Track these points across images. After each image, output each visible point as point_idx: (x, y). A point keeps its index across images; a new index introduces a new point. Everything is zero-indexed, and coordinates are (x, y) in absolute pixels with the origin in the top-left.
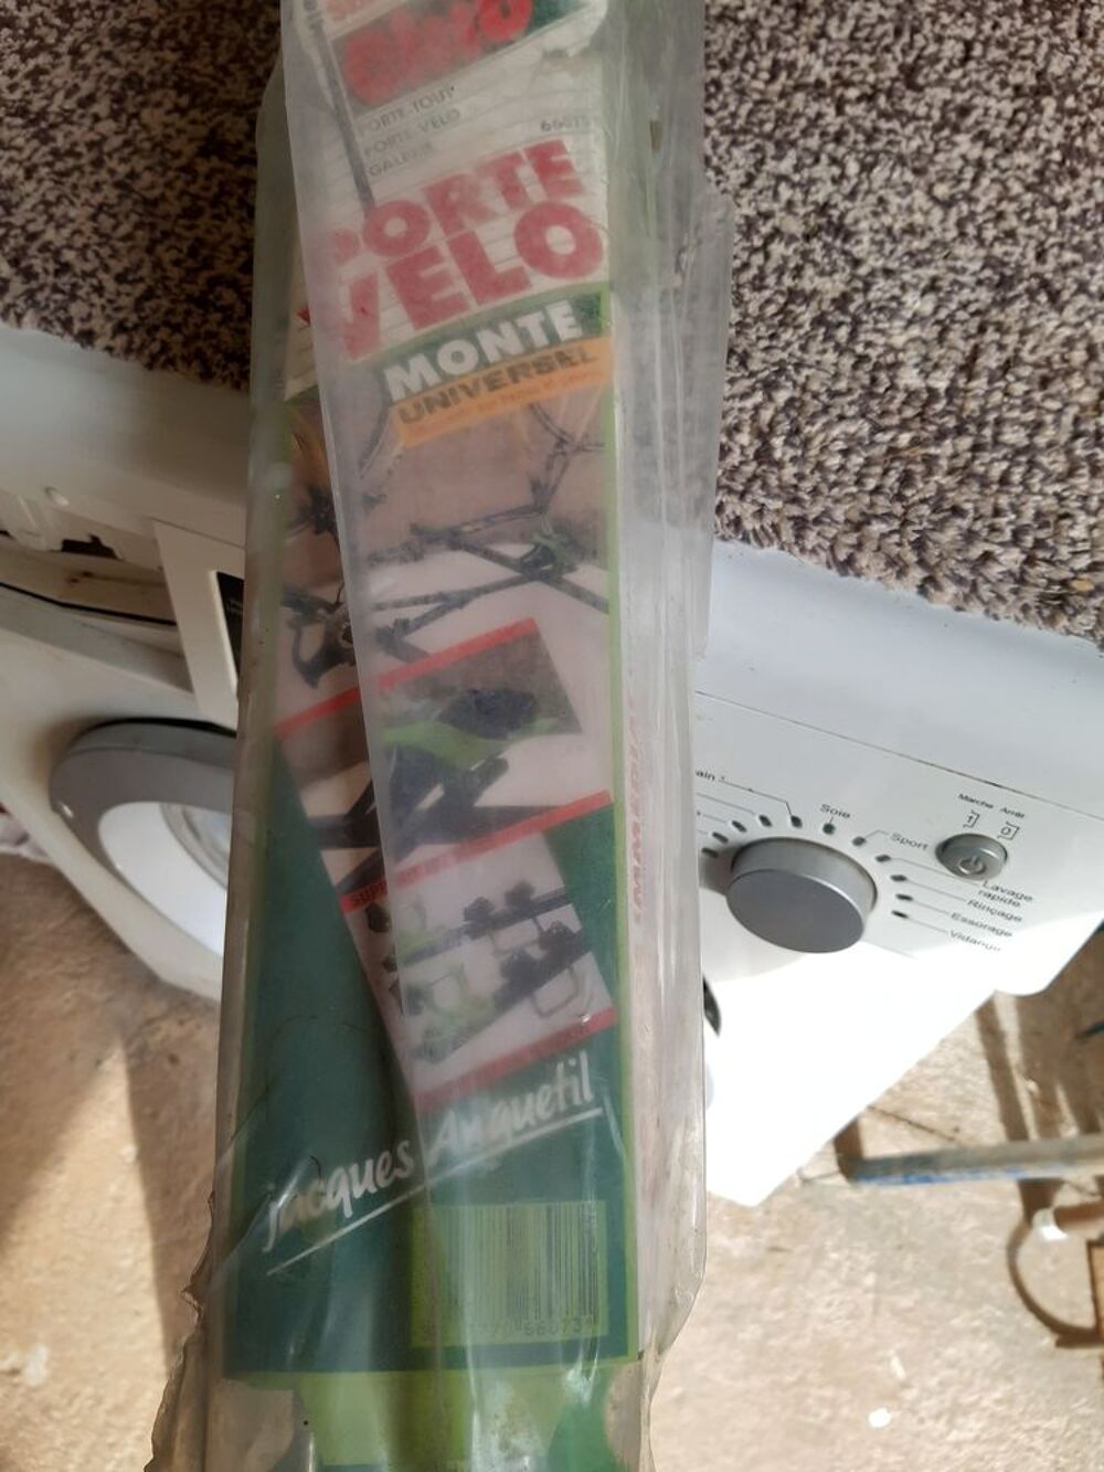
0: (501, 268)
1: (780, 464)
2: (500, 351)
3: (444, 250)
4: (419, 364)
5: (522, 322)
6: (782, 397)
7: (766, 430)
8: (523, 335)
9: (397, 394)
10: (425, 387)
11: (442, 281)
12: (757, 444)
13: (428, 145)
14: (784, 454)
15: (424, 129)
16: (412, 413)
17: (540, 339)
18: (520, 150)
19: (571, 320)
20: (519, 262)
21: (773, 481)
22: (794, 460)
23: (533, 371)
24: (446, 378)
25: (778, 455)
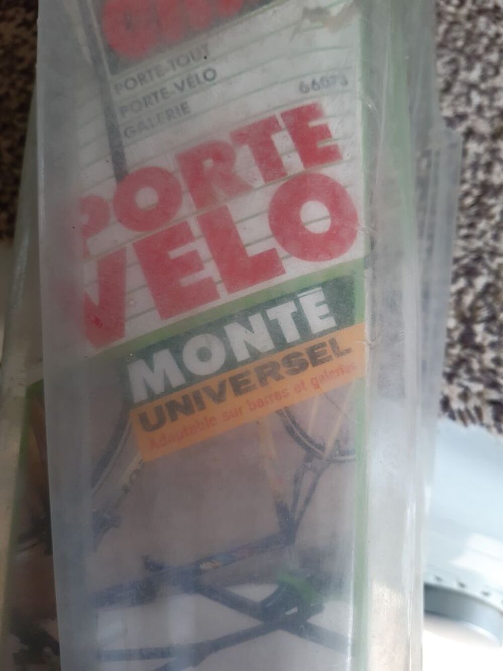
0: (253, 251)
1: (479, 349)
2: (249, 347)
3: (195, 228)
4: (163, 359)
5: (272, 313)
6: (480, 282)
7: (468, 314)
8: (274, 329)
9: (139, 394)
10: (169, 389)
11: (191, 263)
12: (462, 328)
13: (184, 108)
14: (484, 339)
15: (182, 89)
16: (153, 419)
17: (291, 333)
18: (277, 114)
19: (324, 309)
20: (271, 244)
21: (476, 366)
22: (493, 345)
23: (283, 370)
24: (191, 378)
25: (478, 339)
